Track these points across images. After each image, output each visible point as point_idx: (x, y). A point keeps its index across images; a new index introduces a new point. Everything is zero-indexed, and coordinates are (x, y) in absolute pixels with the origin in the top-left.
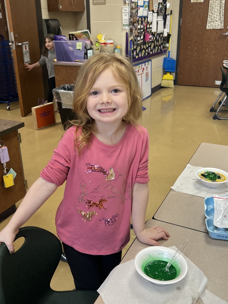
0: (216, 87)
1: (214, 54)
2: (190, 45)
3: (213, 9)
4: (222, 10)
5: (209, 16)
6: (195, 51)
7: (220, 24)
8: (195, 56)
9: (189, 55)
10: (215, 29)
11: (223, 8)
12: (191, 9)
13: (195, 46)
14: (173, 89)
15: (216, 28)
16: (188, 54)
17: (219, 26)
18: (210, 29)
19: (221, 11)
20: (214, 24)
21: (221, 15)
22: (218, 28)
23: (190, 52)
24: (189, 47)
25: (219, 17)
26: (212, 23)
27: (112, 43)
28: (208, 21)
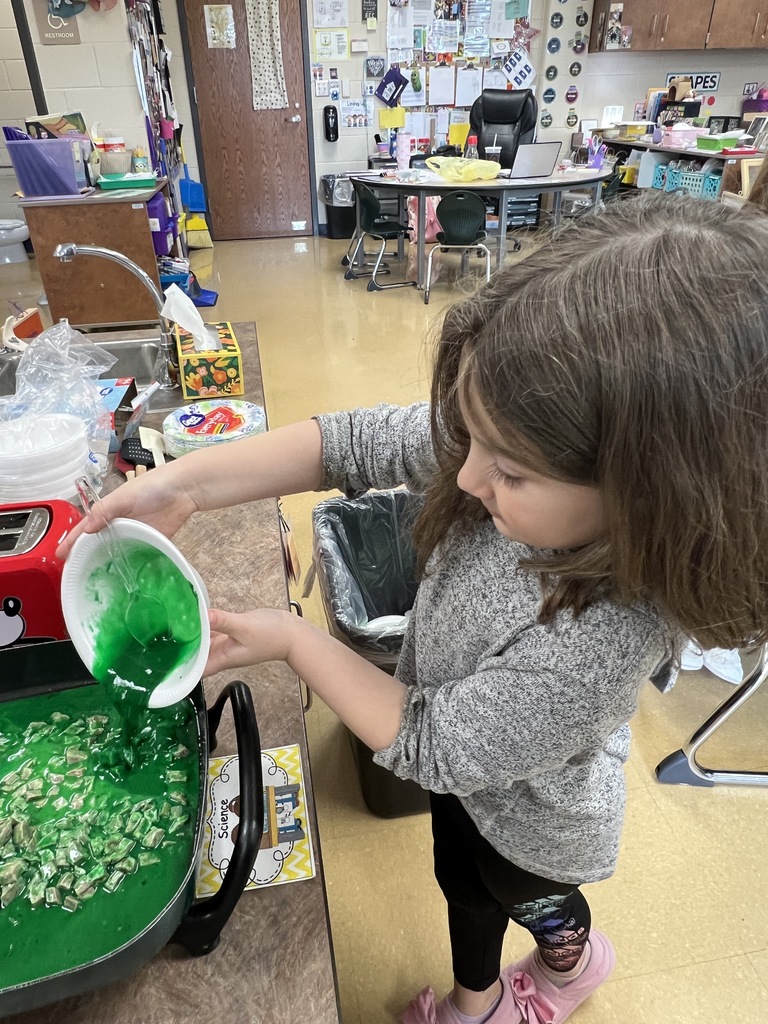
0: (299, 235)
1: (279, 165)
2: (225, 148)
3: (261, 64)
4: (278, 65)
5: (254, 81)
6: (238, 161)
7: (279, 97)
8: (240, 172)
9: (227, 170)
10: (271, 110)
11: (281, 63)
12: (211, 63)
13: (237, 150)
14: (212, 251)
15: (274, 107)
16: (224, 170)
17: (279, 102)
18: (261, 110)
19: (278, 68)
20: (268, 98)
21: (280, 78)
22: (279, 107)
23: (227, 163)
24: (224, 151)
25: (275, 82)
26: (264, 97)
27: (123, 145)
28: (254, 91)
